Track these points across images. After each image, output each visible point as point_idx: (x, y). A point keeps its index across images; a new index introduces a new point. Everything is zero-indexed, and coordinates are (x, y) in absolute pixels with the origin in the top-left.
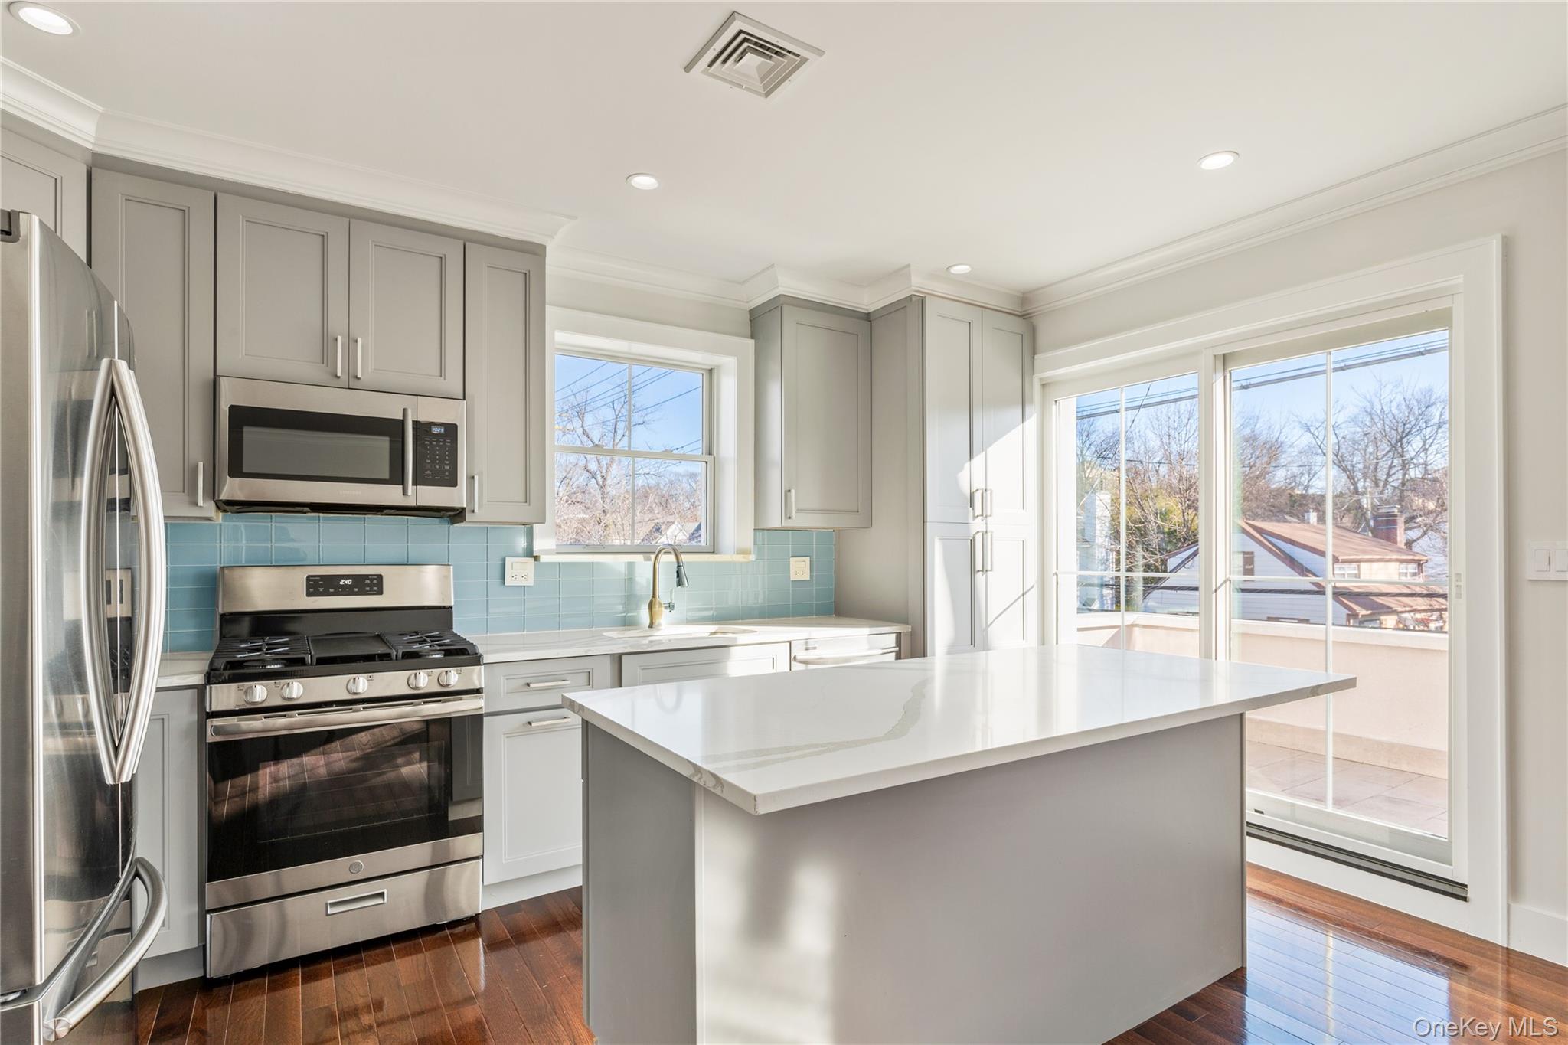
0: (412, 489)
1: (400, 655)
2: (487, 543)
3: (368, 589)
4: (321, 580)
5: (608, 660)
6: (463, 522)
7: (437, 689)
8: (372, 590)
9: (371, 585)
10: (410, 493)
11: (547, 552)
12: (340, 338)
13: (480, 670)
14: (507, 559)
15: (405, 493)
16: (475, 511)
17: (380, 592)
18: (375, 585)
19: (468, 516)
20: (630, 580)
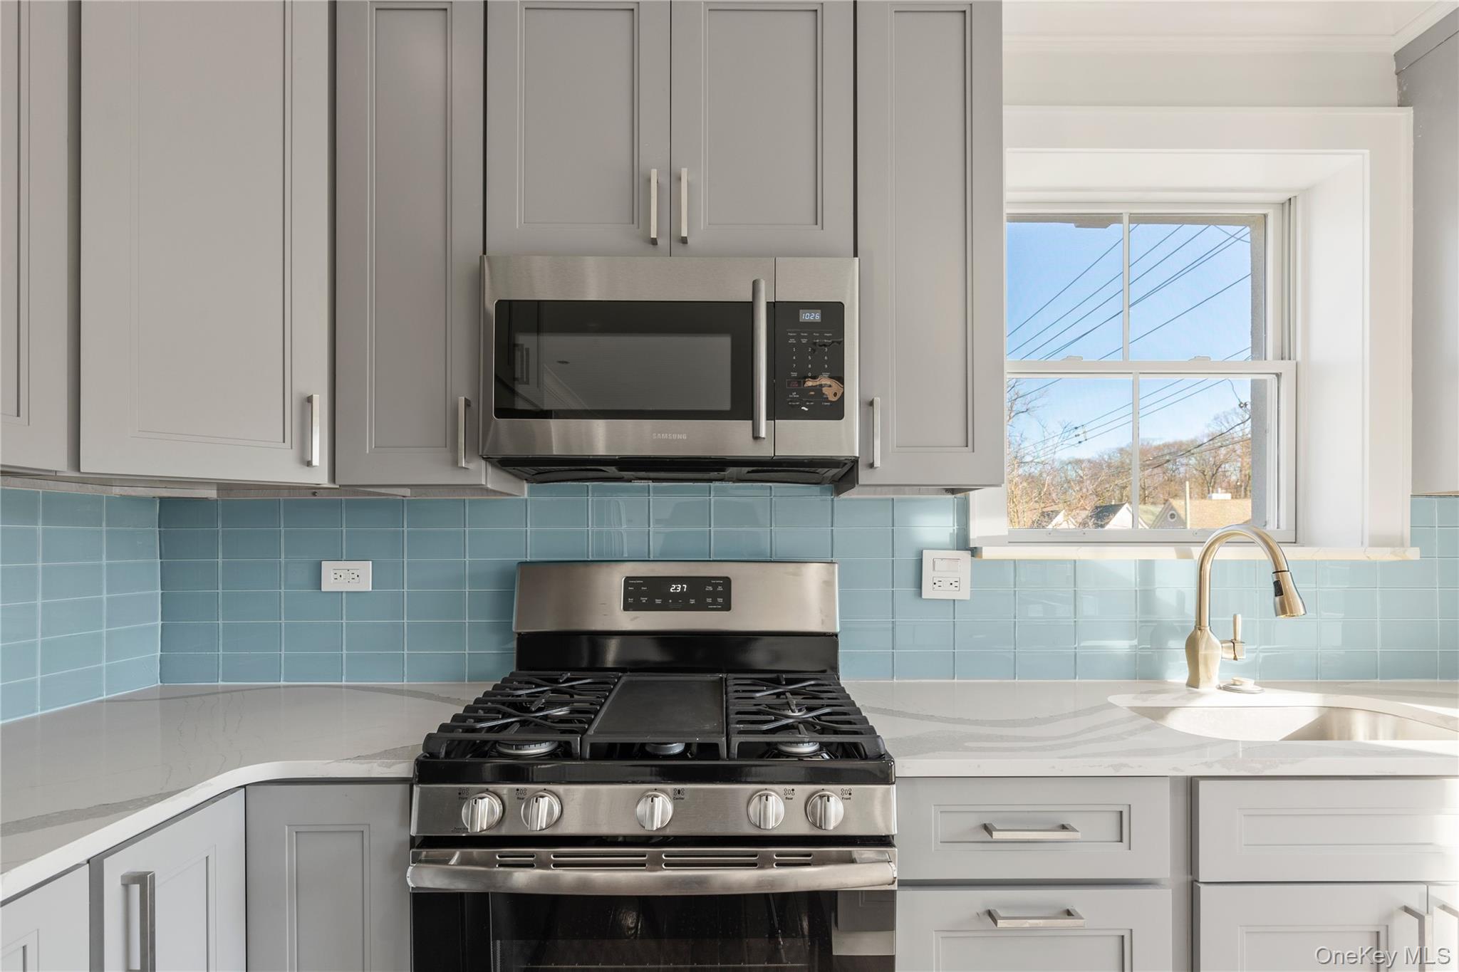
0: (767, 425)
1: (735, 750)
2: (893, 526)
3: (709, 600)
4: (642, 585)
5: (1166, 787)
6: (853, 487)
7: (803, 828)
8: (715, 602)
9: (714, 595)
10: (763, 434)
11: (995, 541)
12: (654, 175)
13: (888, 792)
14: (924, 551)
15: (755, 435)
16: (877, 463)
17: (727, 607)
18: (720, 594)
19: (864, 476)
20: (1146, 596)
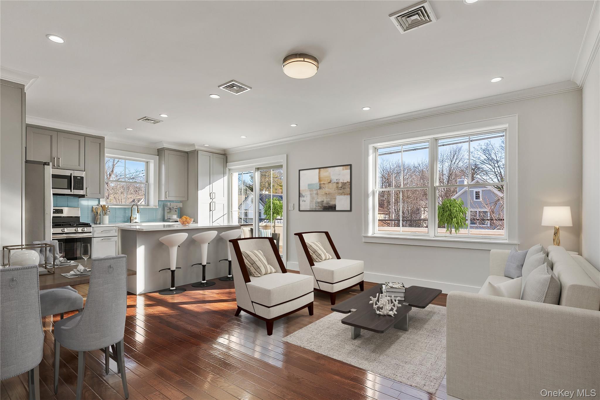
0: (73, 191)
2: (88, 203)
6: (84, 198)
7: (82, 231)
12: (55, 158)
15: (71, 191)
17: (62, 213)
18: (61, 211)
19: (86, 196)
